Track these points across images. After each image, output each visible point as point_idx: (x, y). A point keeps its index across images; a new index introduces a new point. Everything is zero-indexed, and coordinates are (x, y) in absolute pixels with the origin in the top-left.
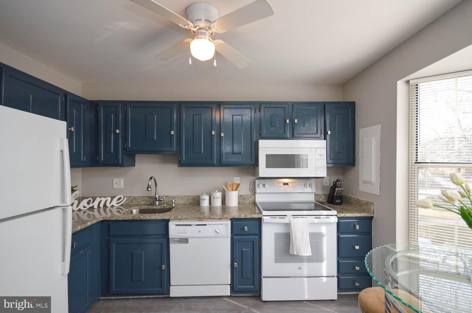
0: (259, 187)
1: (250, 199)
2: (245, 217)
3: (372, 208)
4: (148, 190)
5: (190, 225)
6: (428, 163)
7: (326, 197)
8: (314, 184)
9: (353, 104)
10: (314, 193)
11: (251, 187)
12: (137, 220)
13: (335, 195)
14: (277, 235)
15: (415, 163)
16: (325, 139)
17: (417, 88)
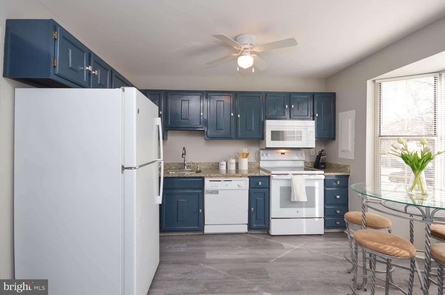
0: (263, 156)
1: (255, 165)
2: (259, 175)
3: (349, 169)
4: (183, 157)
5: (220, 181)
6: (388, 136)
7: (313, 164)
8: (304, 153)
9: (334, 94)
10: (304, 160)
11: (256, 156)
12: (182, 177)
13: (320, 162)
14: (281, 188)
15: (379, 136)
16: (313, 120)
17: (380, 85)
